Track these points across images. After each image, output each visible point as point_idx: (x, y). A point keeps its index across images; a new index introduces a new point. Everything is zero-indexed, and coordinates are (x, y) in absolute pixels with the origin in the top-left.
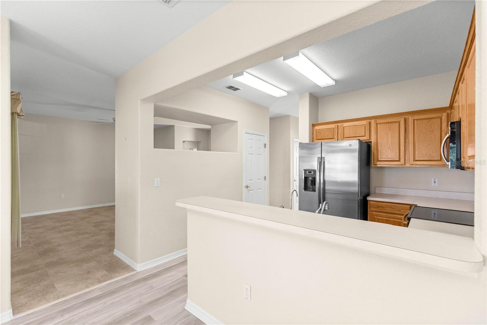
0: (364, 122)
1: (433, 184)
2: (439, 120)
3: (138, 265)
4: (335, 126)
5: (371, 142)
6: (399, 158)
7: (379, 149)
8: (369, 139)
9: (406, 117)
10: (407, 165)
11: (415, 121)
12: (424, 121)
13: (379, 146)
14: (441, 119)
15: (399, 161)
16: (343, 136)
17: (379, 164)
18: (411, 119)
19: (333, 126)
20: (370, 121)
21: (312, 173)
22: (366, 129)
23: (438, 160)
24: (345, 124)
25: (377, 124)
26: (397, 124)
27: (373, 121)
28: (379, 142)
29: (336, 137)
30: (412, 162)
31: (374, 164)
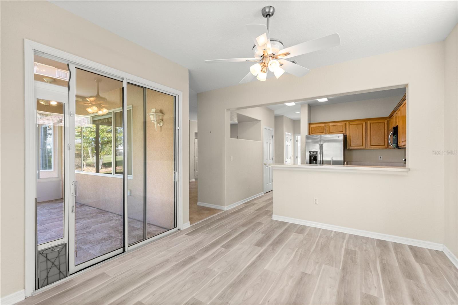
0: (342, 124)
1: (379, 159)
2: (383, 124)
3: (226, 207)
4: (324, 125)
5: (346, 135)
6: (363, 145)
7: (351, 139)
8: (345, 133)
9: (367, 121)
10: (367, 148)
11: (371, 124)
12: (376, 124)
13: (351, 137)
14: (385, 124)
15: (362, 146)
16: (329, 131)
17: (351, 148)
18: (369, 122)
19: (323, 125)
20: (346, 123)
21: (315, 153)
22: (344, 127)
23: (383, 145)
24: (331, 124)
25: (350, 125)
26: (362, 125)
27: (347, 123)
28: (351, 135)
29: (325, 132)
30: (369, 146)
31: (348, 148)
